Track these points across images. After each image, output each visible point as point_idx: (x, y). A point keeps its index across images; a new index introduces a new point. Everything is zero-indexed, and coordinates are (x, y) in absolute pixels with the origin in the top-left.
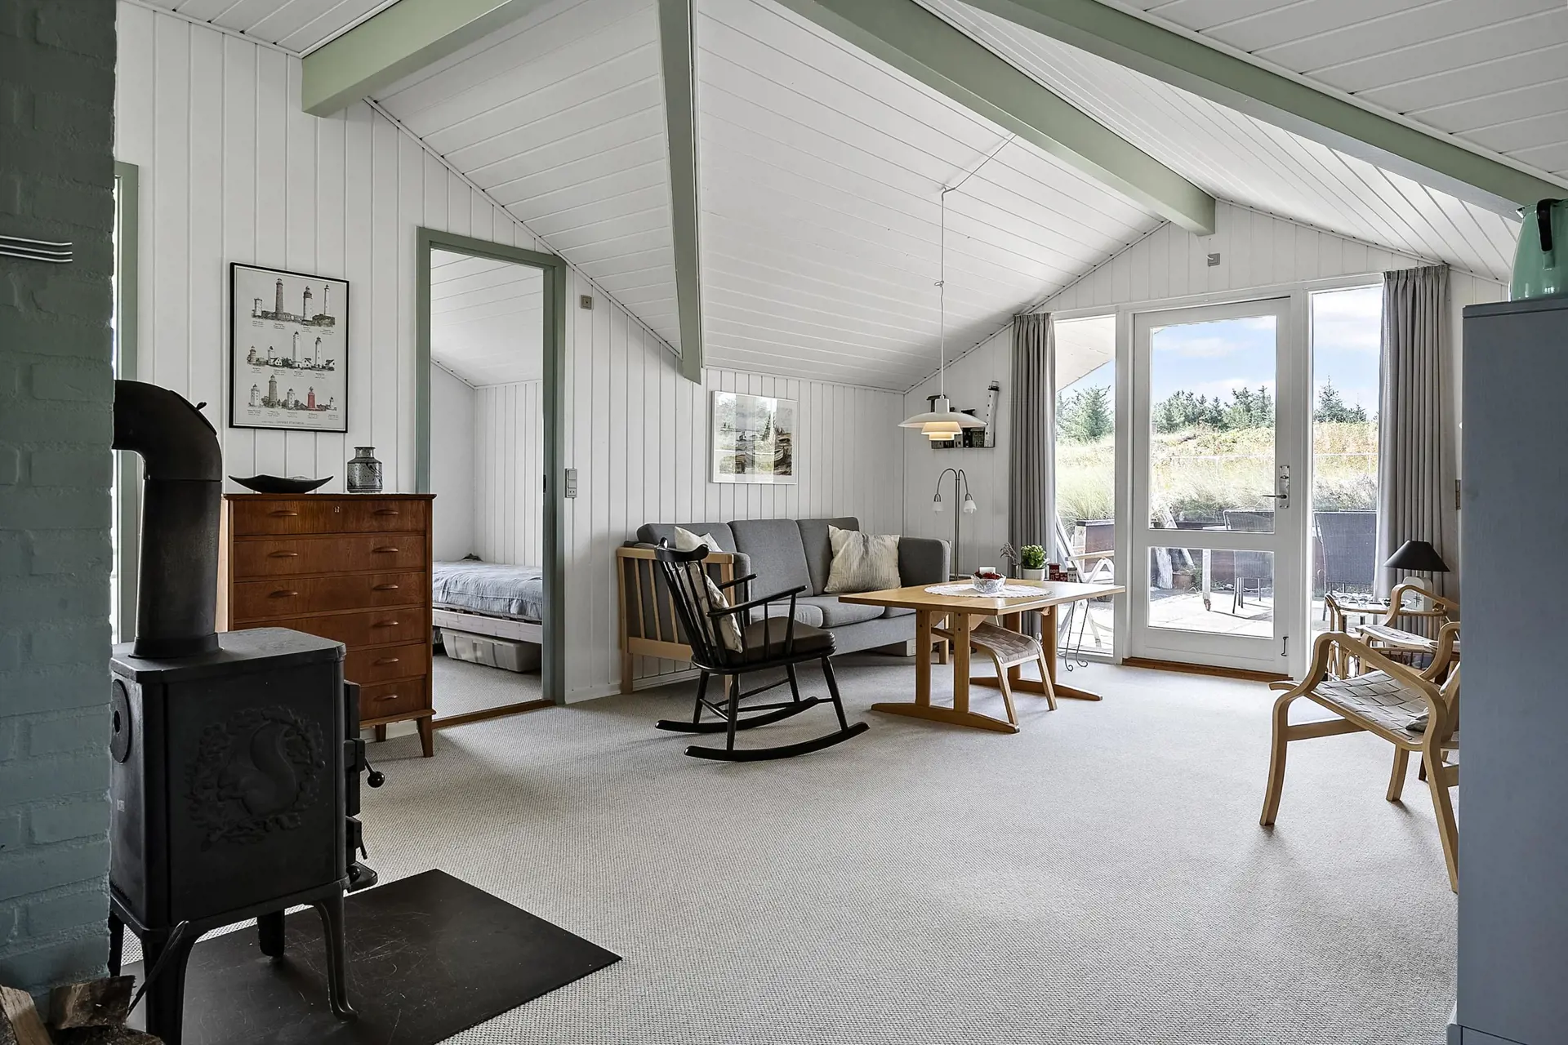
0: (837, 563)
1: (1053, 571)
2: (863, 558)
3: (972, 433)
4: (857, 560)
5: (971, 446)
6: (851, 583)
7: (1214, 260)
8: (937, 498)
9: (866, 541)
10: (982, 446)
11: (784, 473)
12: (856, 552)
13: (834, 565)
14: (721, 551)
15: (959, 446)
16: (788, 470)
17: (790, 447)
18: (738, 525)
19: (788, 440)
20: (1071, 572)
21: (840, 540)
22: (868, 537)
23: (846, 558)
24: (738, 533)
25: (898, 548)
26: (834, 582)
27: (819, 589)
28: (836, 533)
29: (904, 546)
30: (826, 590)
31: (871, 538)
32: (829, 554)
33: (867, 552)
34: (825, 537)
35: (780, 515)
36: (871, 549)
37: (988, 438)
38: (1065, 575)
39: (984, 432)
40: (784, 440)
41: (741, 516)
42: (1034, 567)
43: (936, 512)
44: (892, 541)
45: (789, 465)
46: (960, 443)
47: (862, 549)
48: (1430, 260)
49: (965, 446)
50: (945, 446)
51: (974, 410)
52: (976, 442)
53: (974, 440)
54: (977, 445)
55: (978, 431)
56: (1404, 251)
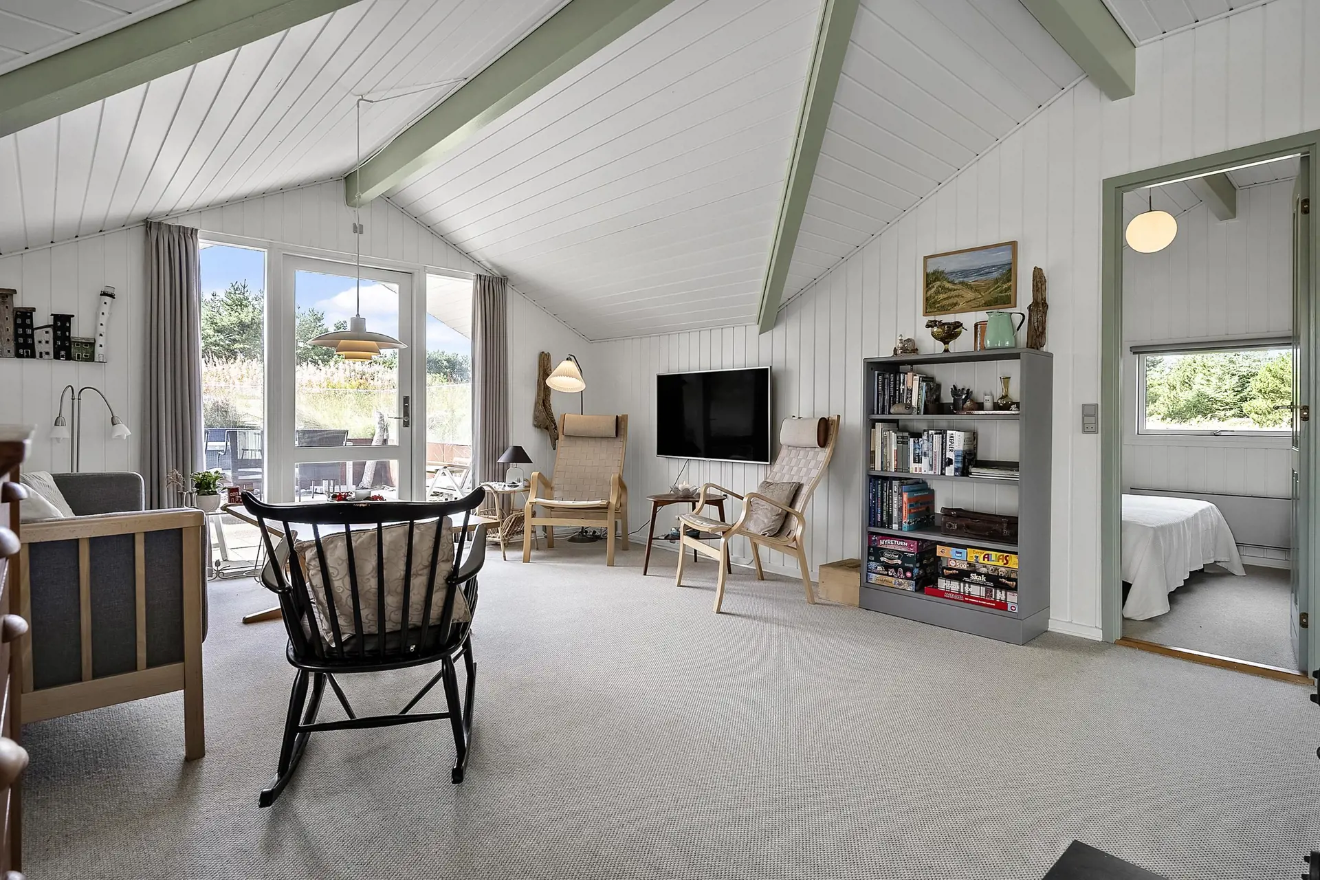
1: (232, 494)
3: (70, 342)
5: (69, 357)
7: (358, 229)
8: (60, 423)
10: (89, 359)
15: (45, 356)
37: (100, 352)
39: (93, 344)
46: (47, 353)
48: (497, 273)
49: (57, 356)
50: (18, 356)
51: (73, 316)
52: (79, 355)
53: (74, 351)
54: (79, 358)
55: (83, 341)
56: (485, 262)
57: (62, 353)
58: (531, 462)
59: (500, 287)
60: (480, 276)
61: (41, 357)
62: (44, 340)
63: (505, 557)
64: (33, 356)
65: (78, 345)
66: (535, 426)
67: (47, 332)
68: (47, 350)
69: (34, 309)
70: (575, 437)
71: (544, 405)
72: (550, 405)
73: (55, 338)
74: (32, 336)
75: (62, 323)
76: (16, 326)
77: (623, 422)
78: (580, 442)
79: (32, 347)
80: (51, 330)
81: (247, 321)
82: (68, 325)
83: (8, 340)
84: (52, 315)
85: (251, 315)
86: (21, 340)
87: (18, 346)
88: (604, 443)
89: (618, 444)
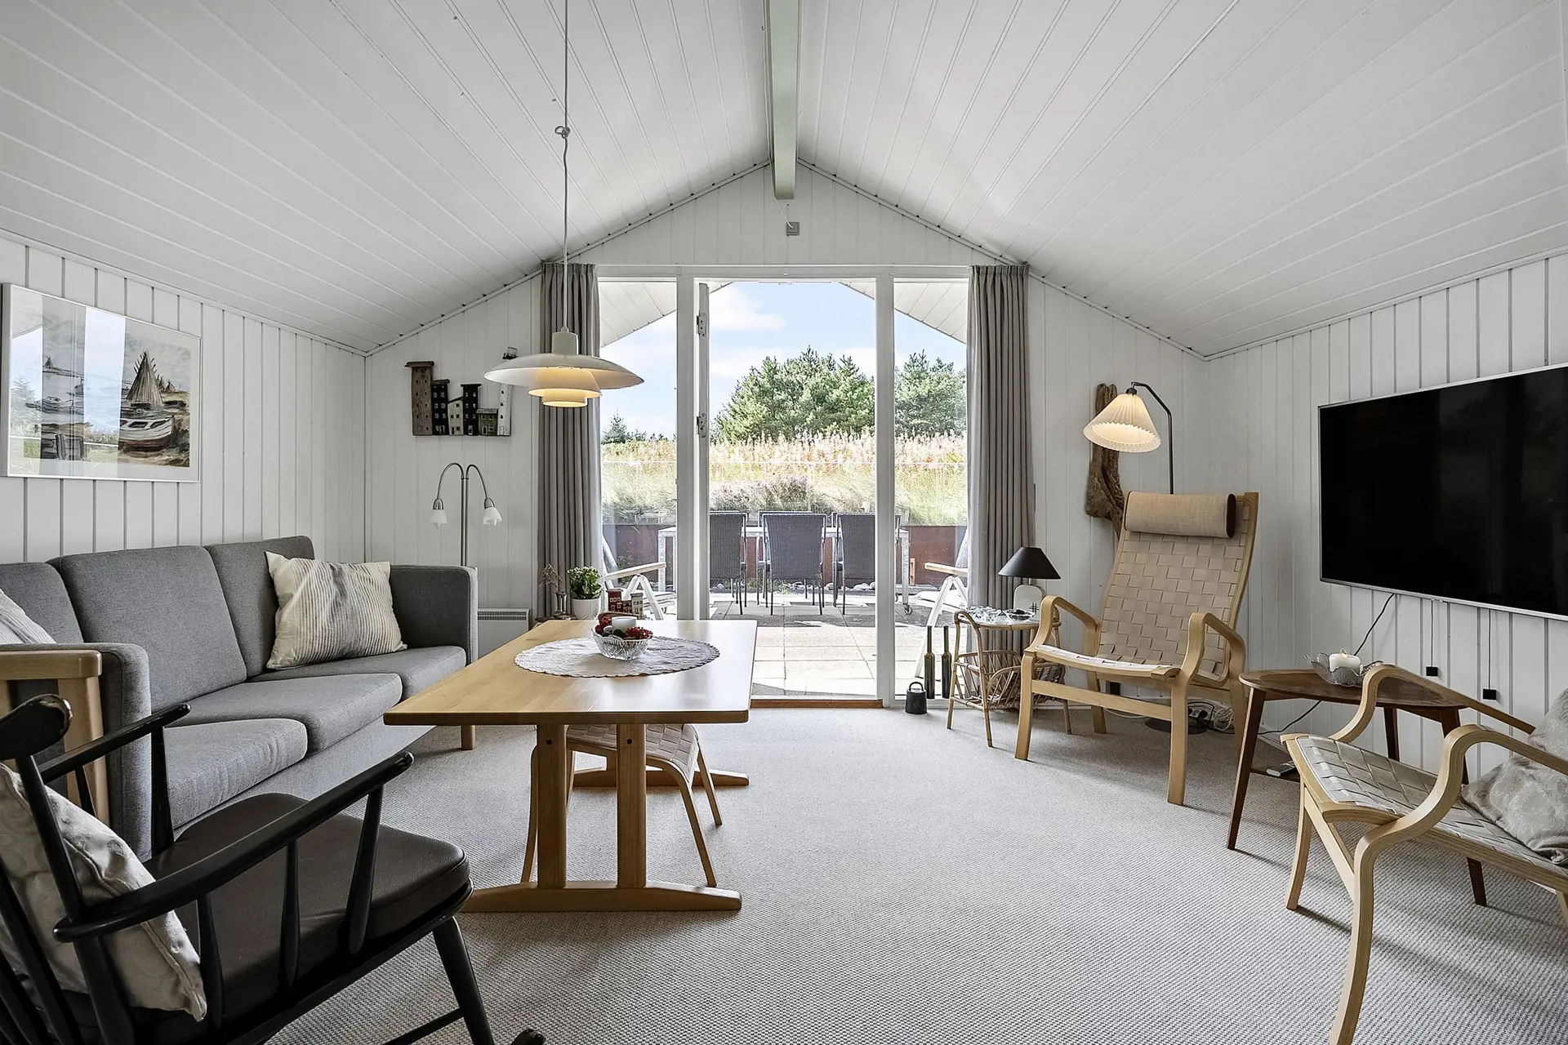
0: (288, 616)
1: (613, 600)
2: (336, 605)
3: (477, 415)
4: (328, 606)
5: (476, 433)
6: (318, 648)
7: (793, 230)
8: (437, 506)
9: (337, 575)
10: (494, 433)
11: (175, 463)
12: (323, 595)
13: (284, 619)
14: (55, 643)
15: (457, 432)
16: (182, 456)
17: (186, 417)
18: (79, 564)
19: (183, 405)
20: (635, 600)
21: (293, 577)
22: (341, 569)
23: (306, 608)
24: (79, 582)
25: (390, 581)
26: (286, 651)
27: (257, 665)
28: (284, 568)
29: (400, 579)
30: (271, 664)
31: (346, 569)
32: (272, 601)
33: (342, 592)
34: (261, 570)
35: (166, 537)
36: (350, 588)
37: (502, 423)
38: (628, 604)
39: (496, 415)
40: (175, 402)
41: (77, 543)
42: (590, 596)
43: (436, 524)
44: (379, 572)
45: (185, 448)
46: (458, 429)
47: (334, 588)
48: (1010, 260)
49: (466, 433)
50: (435, 433)
51: (480, 385)
52: (485, 429)
53: (481, 426)
54: (485, 433)
55: (487, 412)
56: (987, 245)
57: (470, 427)
58: (1059, 578)
59: (1015, 285)
60: (978, 268)
61: (453, 433)
62: (455, 411)
63: (990, 740)
64: (447, 433)
65: (484, 417)
66: (1089, 513)
67: (458, 405)
68: (458, 425)
69: (448, 381)
70: (1148, 534)
71: (1105, 477)
72: (1117, 477)
73: (465, 411)
74: (445, 411)
75: (471, 392)
76: (434, 401)
77: (1247, 509)
78: (1156, 546)
79: (445, 422)
80: (460, 402)
81: (924, 394)
82: (475, 395)
83: (427, 416)
84: (462, 385)
85: (928, 387)
86: (437, 416)
87: (435, 422)
88: (1206, 549)
89: (1234, 550)
